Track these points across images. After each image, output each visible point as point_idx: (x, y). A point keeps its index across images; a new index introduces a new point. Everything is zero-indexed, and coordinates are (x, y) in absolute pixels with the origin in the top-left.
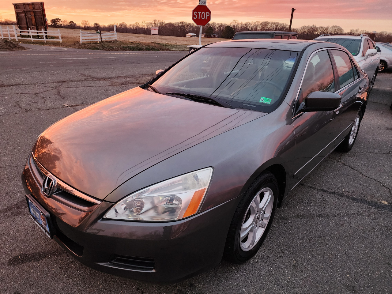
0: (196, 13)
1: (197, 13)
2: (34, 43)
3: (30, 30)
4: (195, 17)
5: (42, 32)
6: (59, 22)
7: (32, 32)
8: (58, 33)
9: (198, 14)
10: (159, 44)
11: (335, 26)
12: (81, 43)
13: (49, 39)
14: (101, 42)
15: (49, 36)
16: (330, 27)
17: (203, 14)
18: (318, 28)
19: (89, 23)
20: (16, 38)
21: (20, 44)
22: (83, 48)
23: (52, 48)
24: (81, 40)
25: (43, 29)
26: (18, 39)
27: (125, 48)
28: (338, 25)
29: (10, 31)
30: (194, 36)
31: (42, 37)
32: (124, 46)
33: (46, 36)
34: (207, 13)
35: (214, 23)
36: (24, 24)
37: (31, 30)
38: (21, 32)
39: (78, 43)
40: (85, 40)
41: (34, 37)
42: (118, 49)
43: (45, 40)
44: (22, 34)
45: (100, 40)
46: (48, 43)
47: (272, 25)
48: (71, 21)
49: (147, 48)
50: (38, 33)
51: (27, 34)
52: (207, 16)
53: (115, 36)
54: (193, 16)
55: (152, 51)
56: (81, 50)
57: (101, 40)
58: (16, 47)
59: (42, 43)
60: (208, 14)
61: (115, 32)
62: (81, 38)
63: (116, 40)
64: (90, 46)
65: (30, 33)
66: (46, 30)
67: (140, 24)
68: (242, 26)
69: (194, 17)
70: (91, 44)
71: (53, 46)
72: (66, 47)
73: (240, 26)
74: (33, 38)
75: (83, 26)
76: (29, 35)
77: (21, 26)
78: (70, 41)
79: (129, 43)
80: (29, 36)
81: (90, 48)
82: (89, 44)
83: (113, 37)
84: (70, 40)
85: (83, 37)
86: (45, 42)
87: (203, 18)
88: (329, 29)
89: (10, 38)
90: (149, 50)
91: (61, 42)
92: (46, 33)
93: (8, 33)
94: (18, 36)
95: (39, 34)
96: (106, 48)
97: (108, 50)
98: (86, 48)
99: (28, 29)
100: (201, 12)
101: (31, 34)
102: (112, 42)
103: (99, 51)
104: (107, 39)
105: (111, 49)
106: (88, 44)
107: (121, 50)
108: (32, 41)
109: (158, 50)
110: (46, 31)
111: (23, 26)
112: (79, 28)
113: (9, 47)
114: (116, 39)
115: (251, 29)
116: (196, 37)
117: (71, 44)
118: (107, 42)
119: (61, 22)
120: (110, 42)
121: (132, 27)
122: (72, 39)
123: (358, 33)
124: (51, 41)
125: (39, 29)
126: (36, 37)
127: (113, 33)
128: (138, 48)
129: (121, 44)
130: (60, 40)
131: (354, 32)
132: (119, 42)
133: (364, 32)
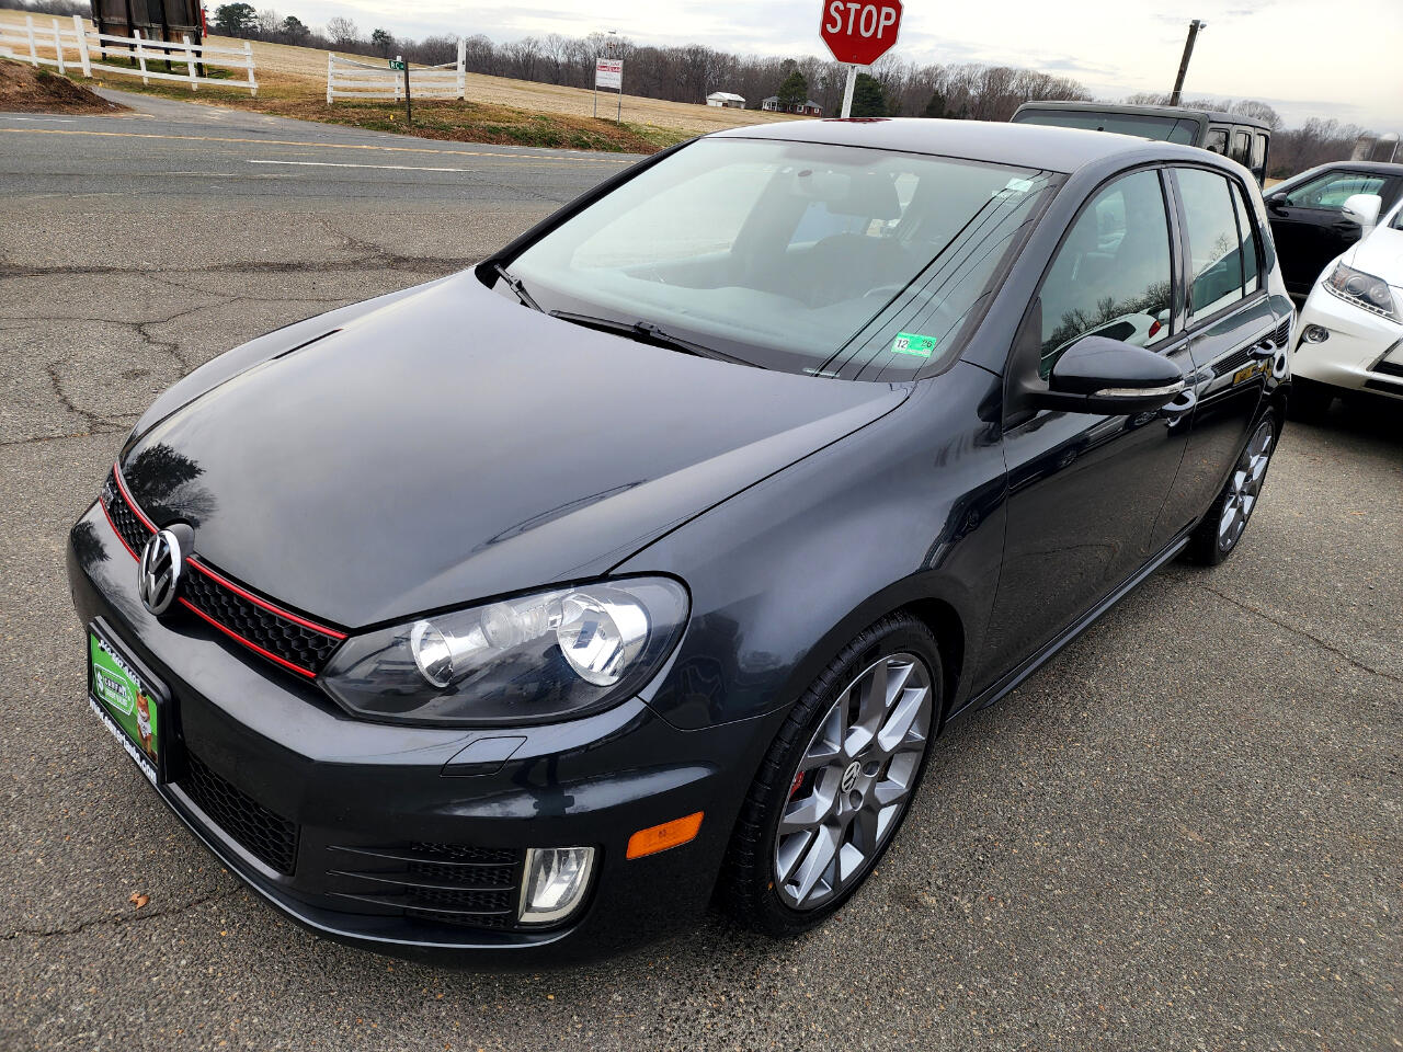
0: (837, 9)
1: (842, 8)
2: (152, 88)
3: (137, 39)
4: (834, 26)
5: (184, 51)
6: (246, 16)
7: (144, 46)
8: (243, 58)
9: (845, 14)
10: (623, 125)
11: (1251, 103)
12: (330, 100)
13: (209, 76)
14: (407, 104)
15: (210, 68)
17: (870, 12)
19: (356, 28)
20: (86, 67)
21: (99, 90)
22: (336, 122)
23: (219, 113)
24: (330, 91)
25: (186, 39)
26: (92, 70)
27: (493, 131)
28: (1261, 101)
29: (64, 38)
30: (734, 104)
31: (182, 68)
32: (492, 123)
33: (199, 67)
34: (885, 10)
35: (812, 58)
36: (118, 16)
37: (143, 37)
38: (104, 43)
39: (320, 99)
40: (345, 90)
41: (152, 65)
42: (468, 134)
43: (193, 80)
44: (111, 51)
45: (403, 95)
46: (205, 94)
47: (1024, 82)
48: (290, 18)
49: (577, 138)
50: (167, 51)
51: (125, 53)
52: (883, 23)
53: (461, 82)
54: (828, 18)
55: (597, 150)
56: (331, 128)
57: (408, 96)
58: (82, 99)
59: (183, 92)
60: (888, 17)
61: (461, 68)
62: (331, 82)
63: (462, 98)
64: (364, 113)
65: (139, 47)
66: (198, 42)
68: (911, 79)
69: (829, 26)
70: (366, 107)
71: (223, 106)
72: (273, 111)
73: (905, 79)
74: (147, 70)
75: (332, 39)
76: (133, 58)
77: (106, 20)
78: (288, 93)
79: (511, 115)
80: (134, 63)
81: (363, 125)
82: (359, 106)
83: (449, 85)
84: (288, 85)
85: (340, 78)
86: (195, 87)
87: (867, 29)
89: (62, 65)
90: (585, 146)
91: (253, 93)
92: (199, 54)
93: (57, 45)
94: (92, 60)
95: (173, 57)
96: (421, 127)
97: (429, 137)
98: (349, 122)
99: (131, 35)
100: (858, 6)
101: (142, 55)
102: (448, 106)
103: (396, 136)
104: (428, 95)
105: (442, 132)
106: (354, 107)
107: (479, 139)
108: (146, 81)
109: (619, 150)
110: (197, 48)
111: (116, 20)
112: (320, 44)
113: (53, 99)
114: (461, 93)
115: (945, 92)
116: (743, 106)
117: (291, 101)
118: (426, 104)
119: (256, 17)
120: (437, 104)
121: (511, 54)
122: (297, 84)
123: (1333, 135)
124: (218, 88)
125: (175, 38)
126: (161, 67)
127: (451, 73)
128: (545, 135)
129: (480, 116)
130: (252, 84)
131: (1319, 129)
132: (475, 107)
133: (1356, 135)
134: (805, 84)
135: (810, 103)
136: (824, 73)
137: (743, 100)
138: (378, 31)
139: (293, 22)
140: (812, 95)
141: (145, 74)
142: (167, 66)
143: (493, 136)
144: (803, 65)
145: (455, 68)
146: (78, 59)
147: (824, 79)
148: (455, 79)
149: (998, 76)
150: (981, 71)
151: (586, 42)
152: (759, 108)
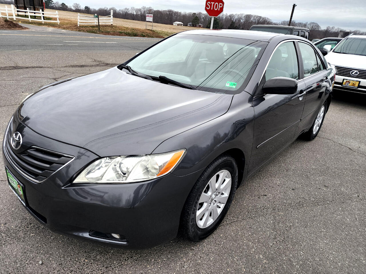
2: (32, 23)
3: (28, 10)
5: (39, 13)
6: (51, 3)
7: (29, 12)
8: (56, 15)
10: (153, 31)
11: (313, 23)
12: (78, 25)
13: (46, 19)
14: (99, 26)
15: (46, 17)
16: (308, 23)
18: (297, 23)
19: (80, 6)
20: (15, 18)
21: (20, 23)
22: (80, 31)
23: (51, 29)
24: (78, 23)
25: (41, 10)
27: (121, 33)
28: (315, 22)
29: (8, 10)
30: (180, 25)
31: (40, 18)
32: (120, 31)
33: (44, 17)
35: (200, 13)
36: (21, 4)
38: (18, 11)
39: (76, 25)
40: (82, 23)
41: (32, 17)
42: (114, 34)
43: (43, 20)
44: (20, 13)
46: (46, 24)
47: (255, 18)
49: (142, 34)
50: (35, 13)
51: (23, 14)
53: (112, 20)
55: (147, 37)
56: (79, 33)
57: (99, 24)
58: (16, 26)
59: (40, 24)
61: (112, 17)
62: (79, 21)
63: (112, 25)
64: (87, 29)
67: (129, 10)
68: (226, 18)
70: (88, 27)
71: (51, 27)
72: (64, 28)
73: (224, 18)
76: (26, 15)
77: (18, 5)
78: (67, 24)
79: (125, 28)
81: (87, 32)
82: (86, 27)
83: (109, 21)
84: (66, 22)
85: (81, 19)
86: (43, 23)
88: (307, 25)
89: (8, 17)
90: (144, 36)
91: (59, 24)
92: (43, 14)
93: (7, 12)
94: (16, 16)
95: (36, 15)
96: (102, 32)
97: (105, 34)
98: (83, 31)
99: (26, 9)
101: (29, 14)
102: (109, 27)
103: (96, 34)
104: (104, 24)
105: (107, 33)
106: (85, 27)
107: (117, 35)
108: (30, 21)
109: (153, 37)
110: (43, 12)
111: (21, 5)
112: (71, 10)
113: (9, 26)
114: (112, 23)
115: (235, 21)
116: (182, 25)
117: (68, 26)
118: (103, 26)
119: (53, 3)
120: (106, 26)
121: (121, 12)
122: (69, 21)
123: (334, 30)
124: (49, 23)
125: (37, 10)
126: (33, 17)
127: (109, 18)
128: (134, 34)
129: (117, 29)
130: (58, 21)
131: (330, 29)
132: (116, 27)
133: (339, 30)
134: (198, 19)
135: (200, 24)
136: (203, 16)
137: (183, 24)
138: (86, 7)
139: (63, 4)
140: (200, 22)
141: (30, 19)
142: (35, 17)
143: (120, 34)
144: (198, 14)
145: (110, 17)
146: (12, 16)
147: (203, 18)
148: (110, 19)
149: (248, 17)
150: (244, 15)
151: (141, 9)
152: (187, 25)
